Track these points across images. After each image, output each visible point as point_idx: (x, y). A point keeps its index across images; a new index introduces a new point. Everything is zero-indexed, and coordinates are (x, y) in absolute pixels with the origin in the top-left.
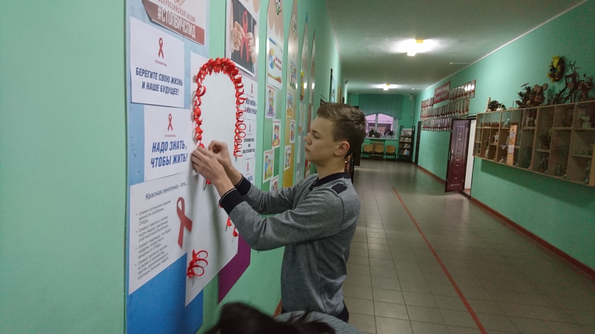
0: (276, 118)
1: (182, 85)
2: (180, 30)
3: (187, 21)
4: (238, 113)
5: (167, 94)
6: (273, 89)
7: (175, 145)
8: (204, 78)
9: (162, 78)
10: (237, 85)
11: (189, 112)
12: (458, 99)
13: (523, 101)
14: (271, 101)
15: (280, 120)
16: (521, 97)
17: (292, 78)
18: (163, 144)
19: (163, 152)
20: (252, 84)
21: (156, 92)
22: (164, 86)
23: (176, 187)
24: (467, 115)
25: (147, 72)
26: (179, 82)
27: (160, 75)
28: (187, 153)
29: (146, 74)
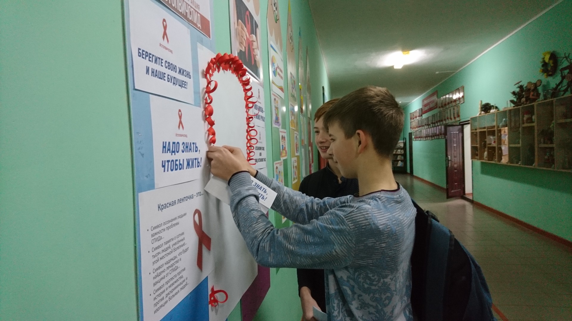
0: (282, 128)
1: (190, 78)
2: (185, 14)
3: (191, 7)
4: (248, 118)
5: (175, 86)
6: (278, 98)
7: (187, 147)
8: (213, 75)
9: (169, 66)
10: (245, 88)
11: (200, 111)
12: (447, 106)
13: (517, 99)
14: (276, 110)
15: (285, 131)
16: (514, 96)
17: (293, 89)
18: (174, 145)
19: (175, 155)
20: (259, 90)
21: (163, 80)
22: (171, 76)
23: (191, 197)
24: (459, 121)
25: (151, 56)
26: (186, 74)
27: (166, 63)
28: (201, 158)
29: (150, 57)
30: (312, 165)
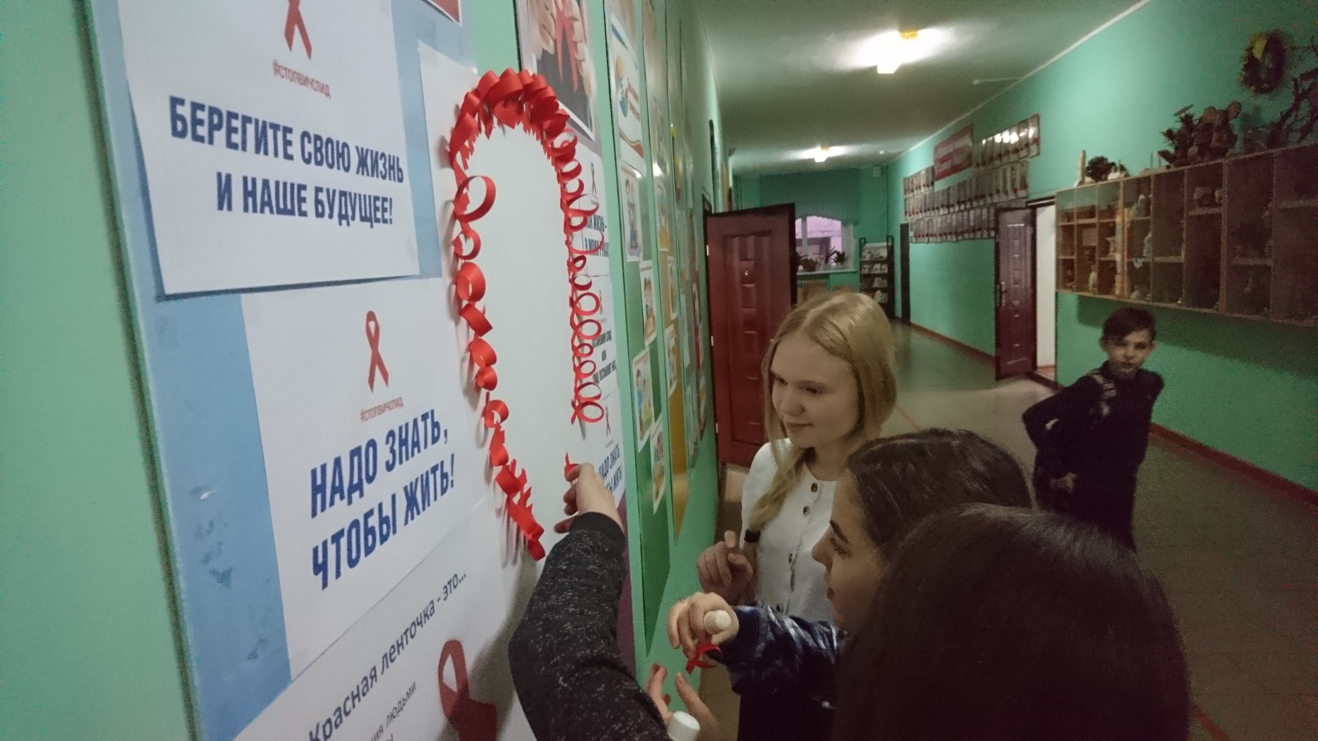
1: (401, 180)
4: (571, 260)
5: (348, 225)
7: (403, 442)
8: (472, 150)
9: (318, 150)
10: (562, 170)
11: (439, 288)
12: (997, 163)
13: (1176, 149)
14: (631, 212)
15: (650, 263)
16: (1171, 142)
19: (361, 495)
20: (593, 165)
21: (296, 218)
22: (328, 190)
23: (428, 613)
24: (1026, 198)
25: (236, 123)
26: (387, 166)
27: (306, 139)
28: (453, 456)
29: (231, 130)
30: (700, 327)
